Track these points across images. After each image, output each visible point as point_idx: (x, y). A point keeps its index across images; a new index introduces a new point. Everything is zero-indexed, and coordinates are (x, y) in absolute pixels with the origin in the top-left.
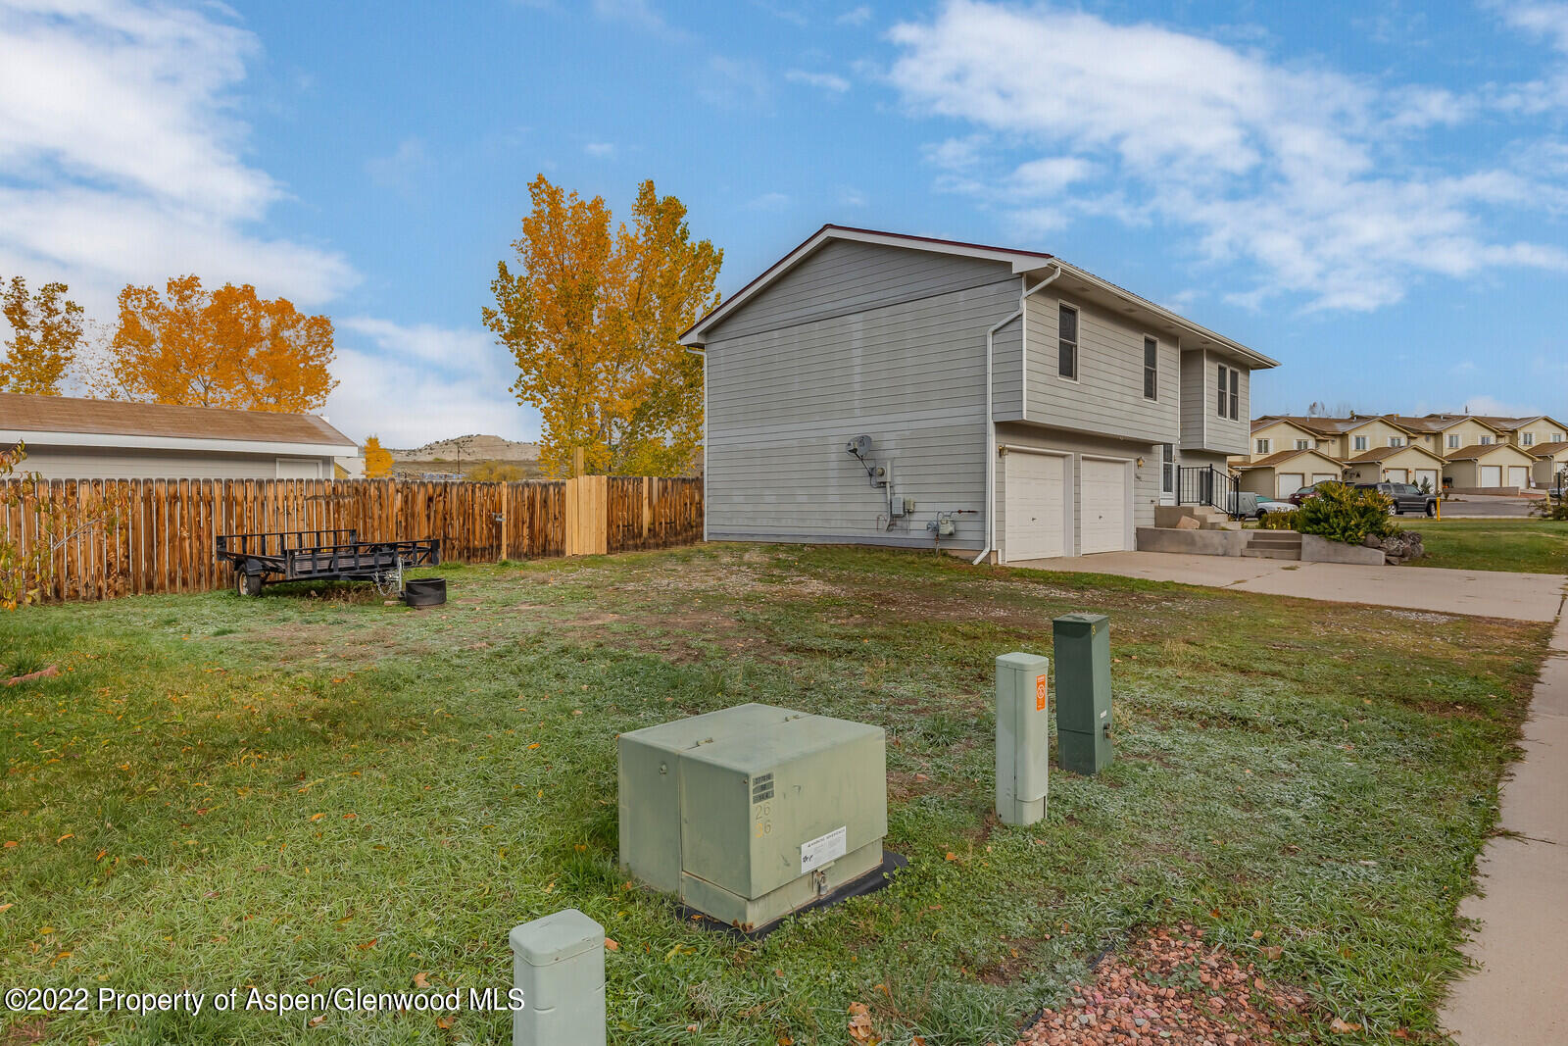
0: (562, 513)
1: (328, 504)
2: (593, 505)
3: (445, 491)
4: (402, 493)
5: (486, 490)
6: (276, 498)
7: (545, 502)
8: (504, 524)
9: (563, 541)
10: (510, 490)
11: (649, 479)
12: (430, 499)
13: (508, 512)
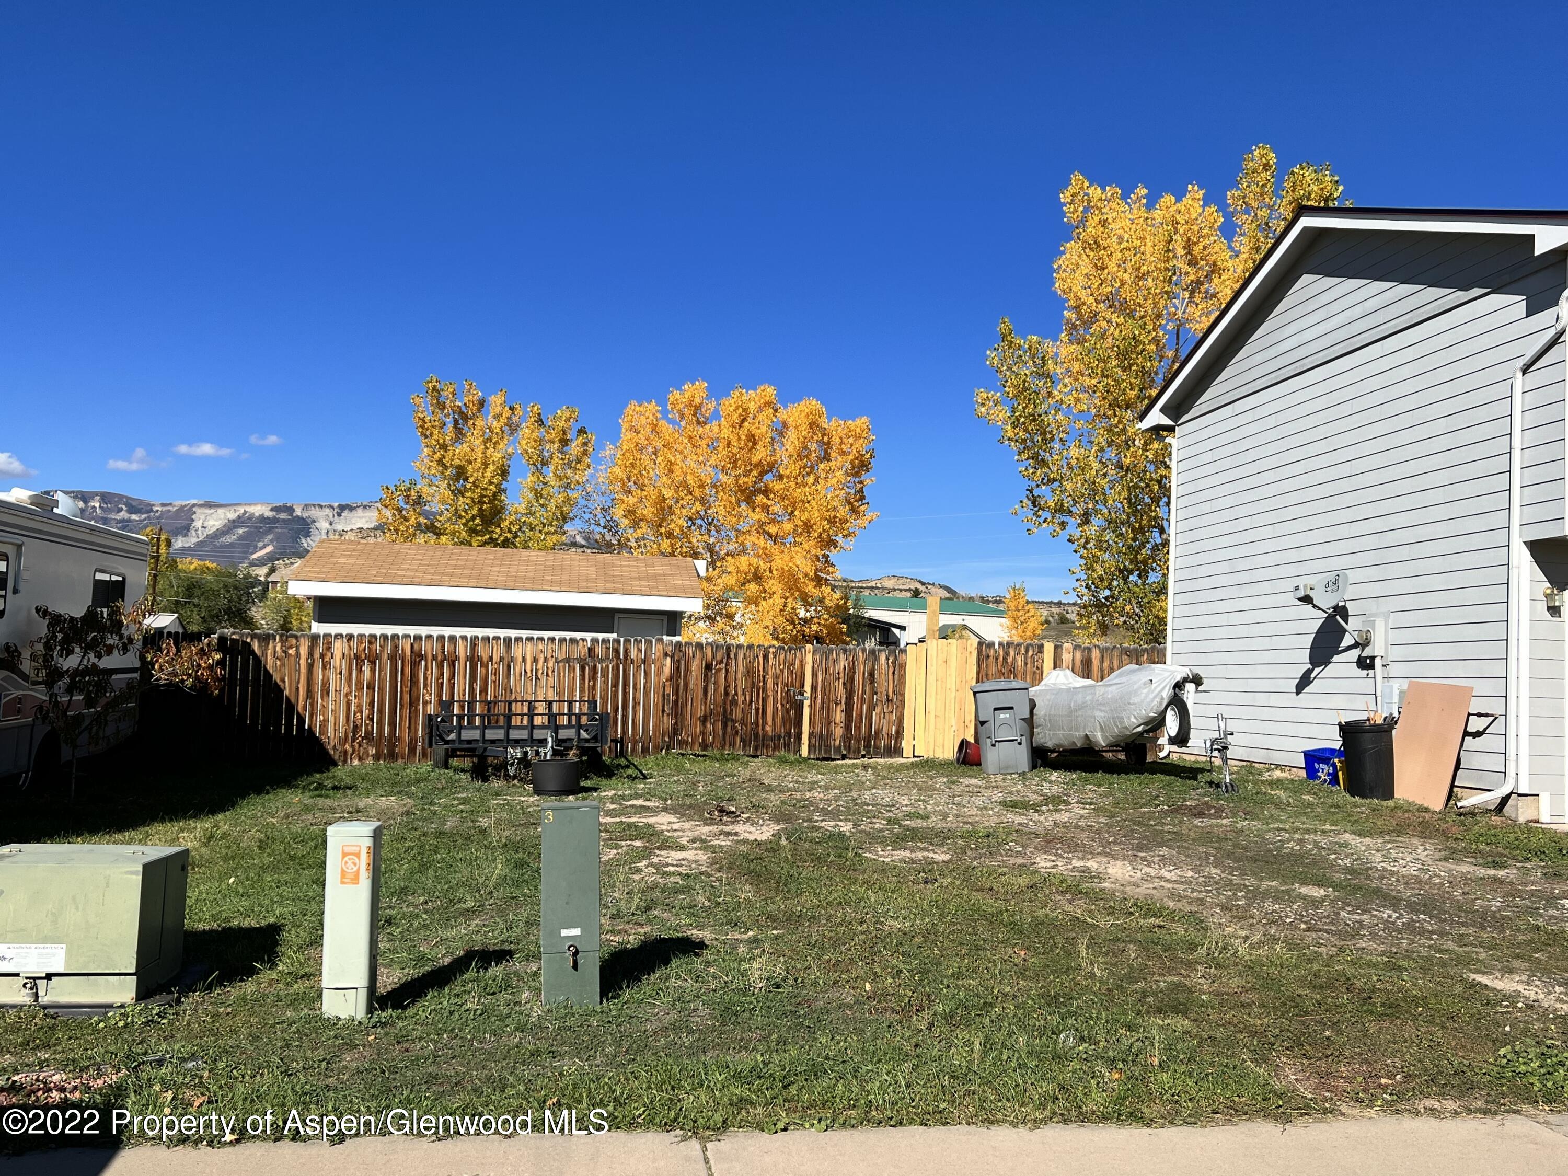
0: (900, 692)
1: (583, 669)
2: (952, 682)
3: (728, 655)
4: (672, 657)
5: (782, 657)
6: (524, 660)
7: (872, 674)
8: (806, 703)
9: (899, 734)
10: (817, 657)
11: (1056, 647)
12: (709, 667)
13: (814, 688)
